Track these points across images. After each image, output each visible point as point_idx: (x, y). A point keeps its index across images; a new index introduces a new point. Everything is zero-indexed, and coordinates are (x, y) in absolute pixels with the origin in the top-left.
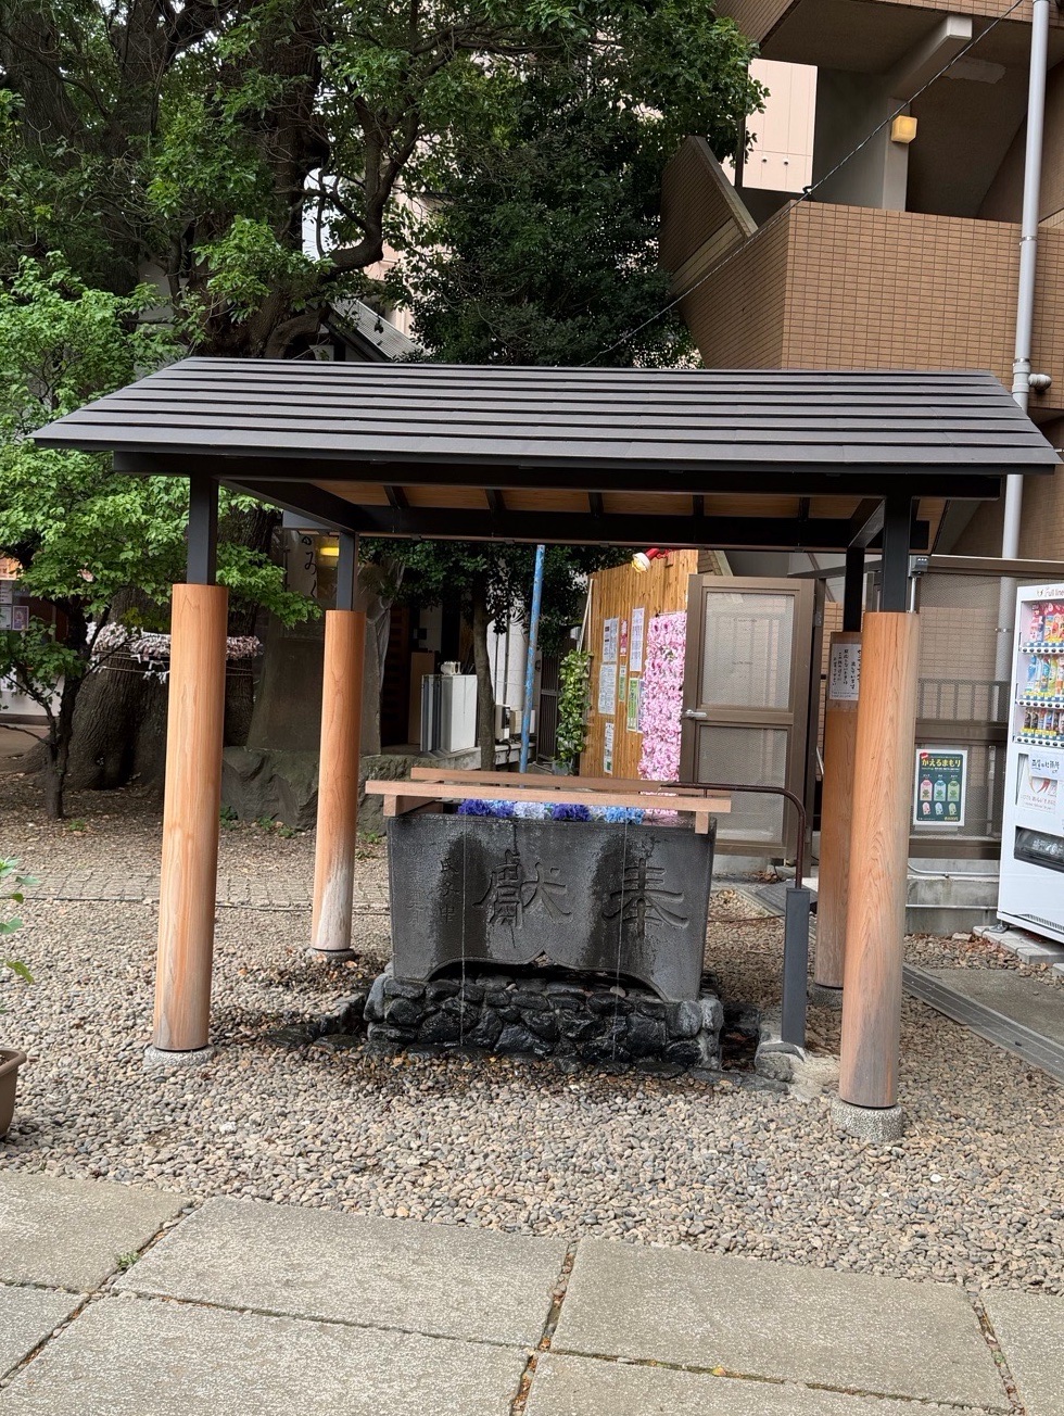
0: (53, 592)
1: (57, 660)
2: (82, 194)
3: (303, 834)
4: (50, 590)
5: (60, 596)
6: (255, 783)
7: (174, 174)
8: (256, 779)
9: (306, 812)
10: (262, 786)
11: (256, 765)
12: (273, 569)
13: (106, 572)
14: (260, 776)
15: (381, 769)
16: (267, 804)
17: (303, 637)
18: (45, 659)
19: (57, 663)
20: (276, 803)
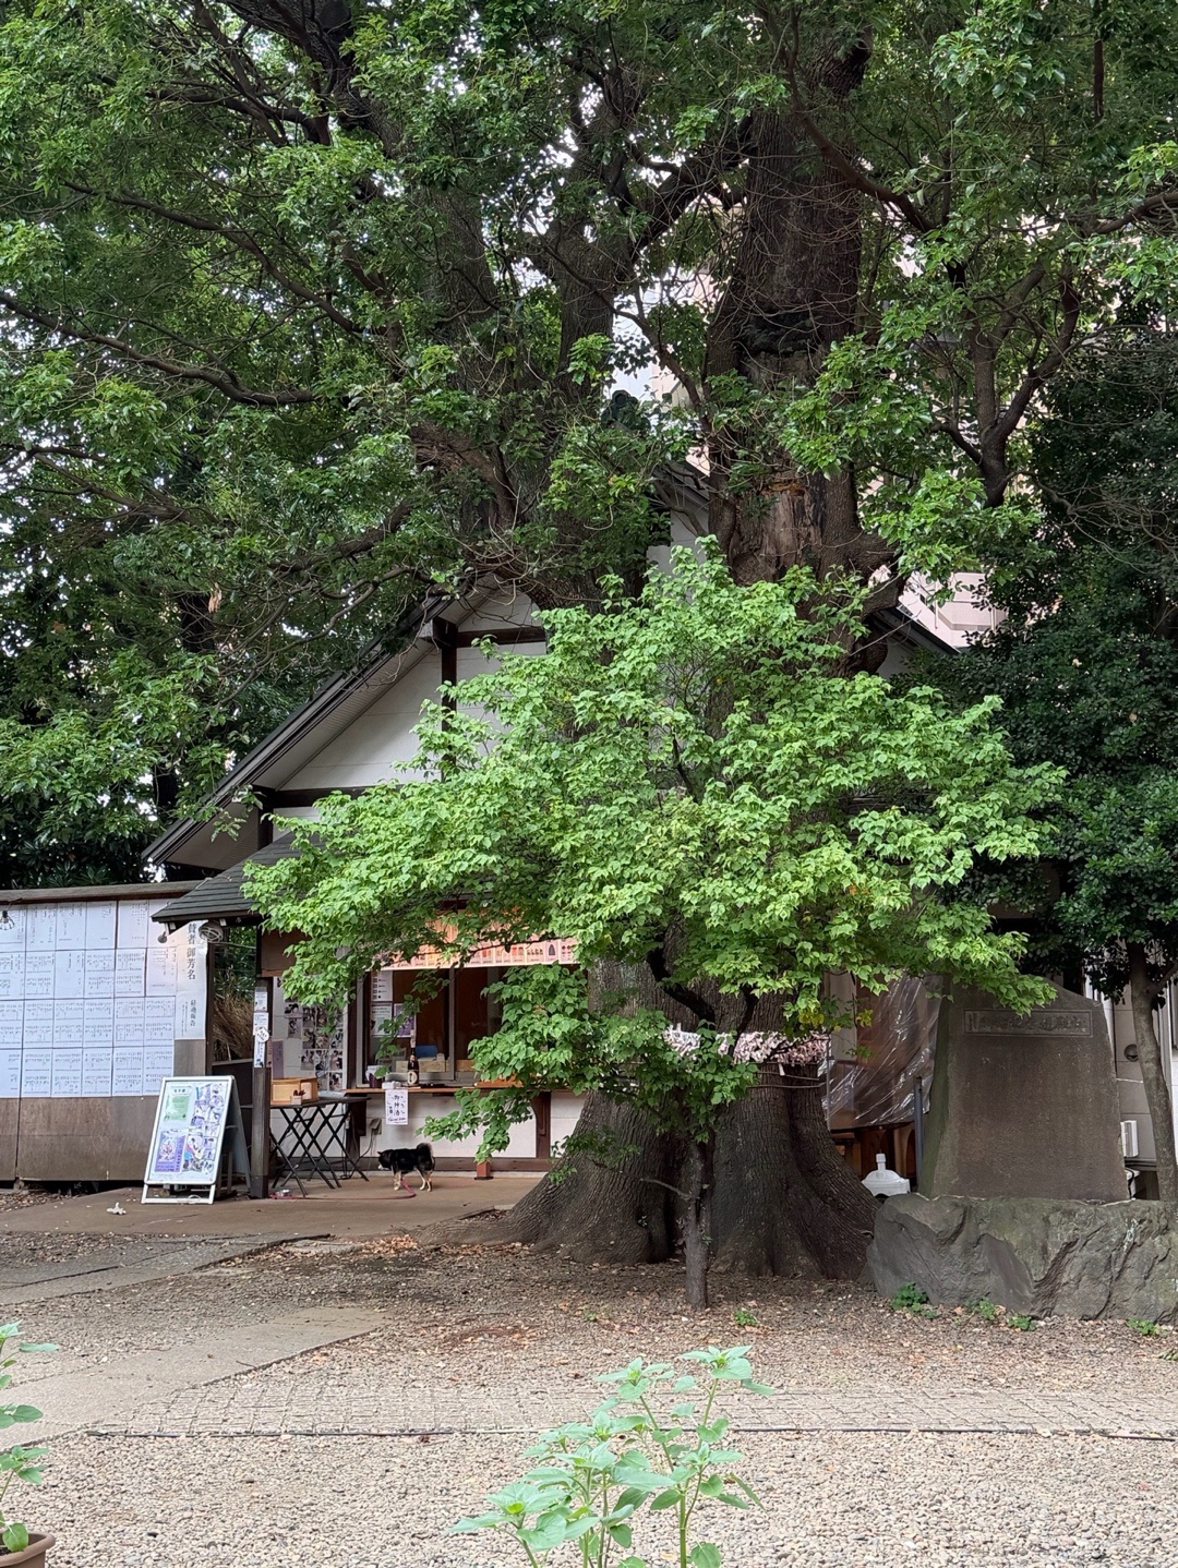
0: (755, 987)
1: (733, 1080)
2: (669, 456)
3: (1042, 1323)
4: (751, 983)
5: (766, 990)
6: (956, 1248)
7: (824, 423)
8: (957, 1240)
9: (1043, 1289)
10: (966, 1252)
11: (956, 1222)
12: (1014, 936)
13: (816, 954)
14: (962, 1236)
15: (1140, 1222)
16: (973, 1279)
17: (1000, 1029)
18: (717, 1079)
19: (733, 1084)
20: (986, 1278)
